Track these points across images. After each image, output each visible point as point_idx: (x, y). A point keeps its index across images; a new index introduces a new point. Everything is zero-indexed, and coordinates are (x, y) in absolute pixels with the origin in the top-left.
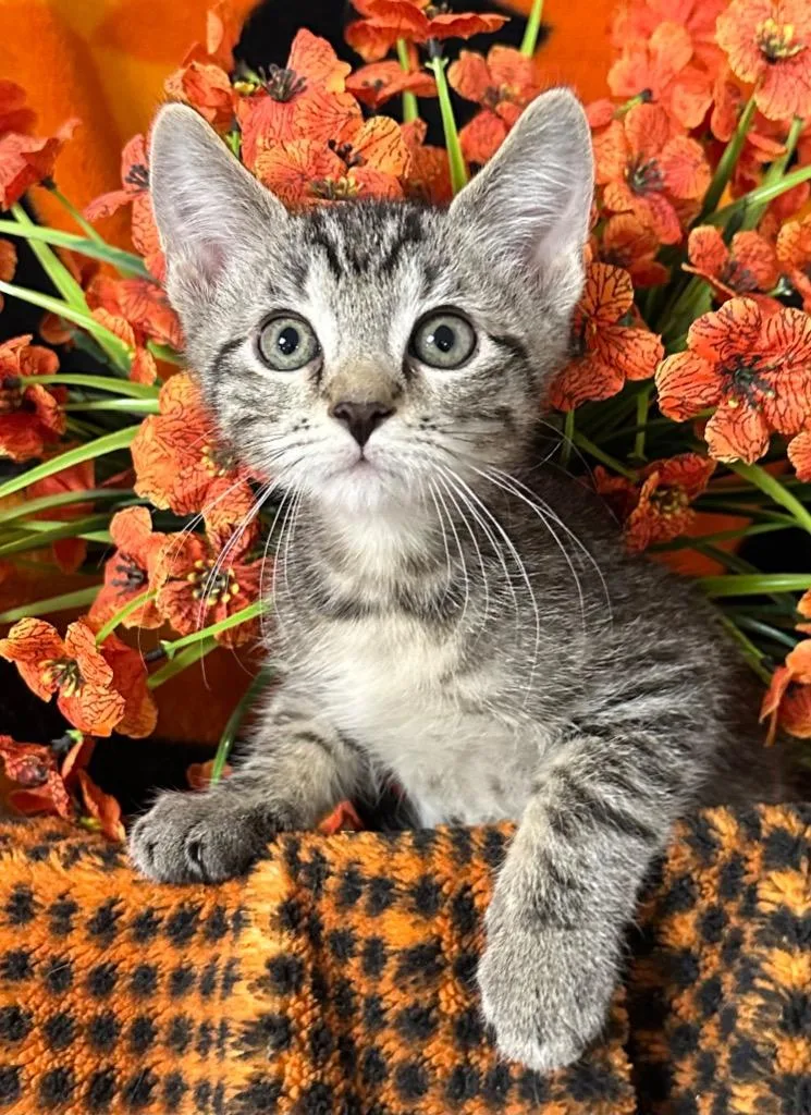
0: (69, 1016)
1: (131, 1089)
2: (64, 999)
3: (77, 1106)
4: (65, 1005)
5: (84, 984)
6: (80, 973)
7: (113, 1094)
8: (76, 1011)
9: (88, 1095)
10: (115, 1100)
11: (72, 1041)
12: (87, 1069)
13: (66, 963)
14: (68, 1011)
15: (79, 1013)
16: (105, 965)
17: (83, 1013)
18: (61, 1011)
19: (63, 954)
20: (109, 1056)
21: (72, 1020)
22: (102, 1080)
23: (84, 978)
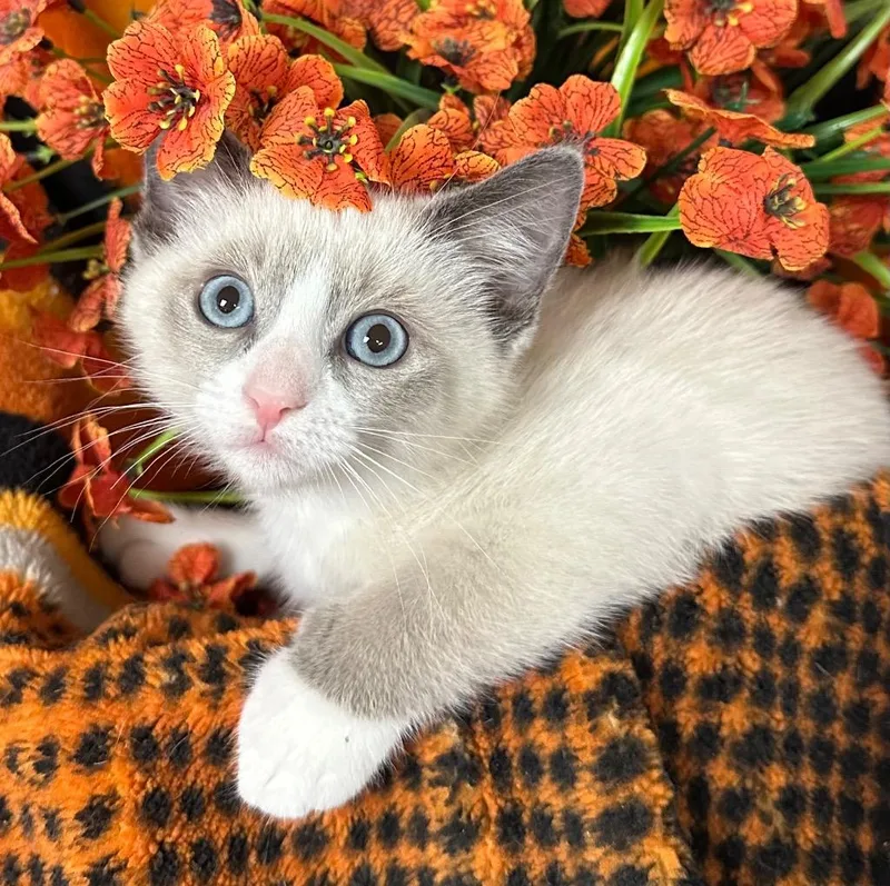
0: (198, 786)
1: (264, 846)
2: (187, 771)
3: (225, 871)
4: (190, 777)
5: (204, 754)
6: (199, 744)
7: (249, 853)
8: (202, 781)
9: (230, 858)
10: (252, 859)
11: (204, 811)
12: (223, 833)
13: (186, 734)
14: (194, 782)
15: (205, 783)
16: (219, 730)
17: (208, 782)
18: (189, 783)
19: (180, 725)
20: (237, 817)
21: (202, 790)
22: (237, 841)
23: (204, 748)
